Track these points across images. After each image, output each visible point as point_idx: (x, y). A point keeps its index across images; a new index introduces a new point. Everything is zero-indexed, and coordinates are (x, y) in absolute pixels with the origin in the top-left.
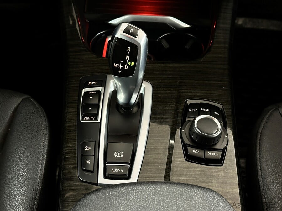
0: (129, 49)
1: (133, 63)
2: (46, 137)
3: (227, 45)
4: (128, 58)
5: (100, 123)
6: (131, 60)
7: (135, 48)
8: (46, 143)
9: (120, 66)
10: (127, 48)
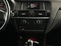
10: (30, 43)
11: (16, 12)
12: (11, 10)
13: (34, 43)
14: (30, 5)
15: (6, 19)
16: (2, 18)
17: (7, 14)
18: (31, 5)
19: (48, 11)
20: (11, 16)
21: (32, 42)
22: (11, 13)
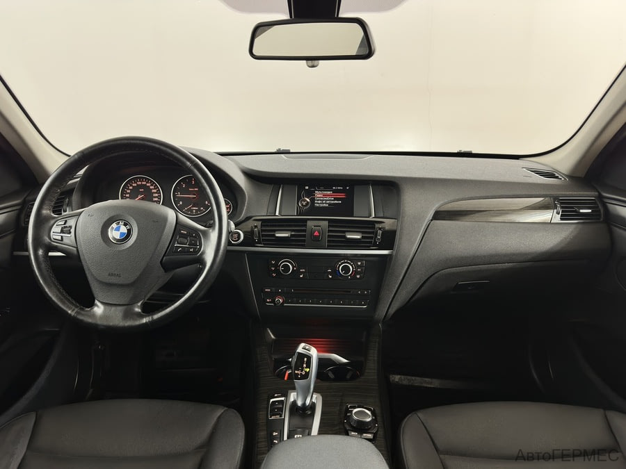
0: (305, 359)
1: (308, 370)
2: (244, 432)
3: (376, 358)
4: (305, 366)
5: (284, 419)
6: (306, 367)
7: (309, 358)
8: (243, 444)
9: (299, 372)
10: (304, 359)
11: (251, 224)
12: (230, 217)
13: (320, 361)
14: (310, 194)
15: (209, 257)
16: (196, 252)
17: (214, 235)
18: (318, 194)
19: (388, 224)
20: (229, 243)
21: (314, 352)
22: (229, 232)
